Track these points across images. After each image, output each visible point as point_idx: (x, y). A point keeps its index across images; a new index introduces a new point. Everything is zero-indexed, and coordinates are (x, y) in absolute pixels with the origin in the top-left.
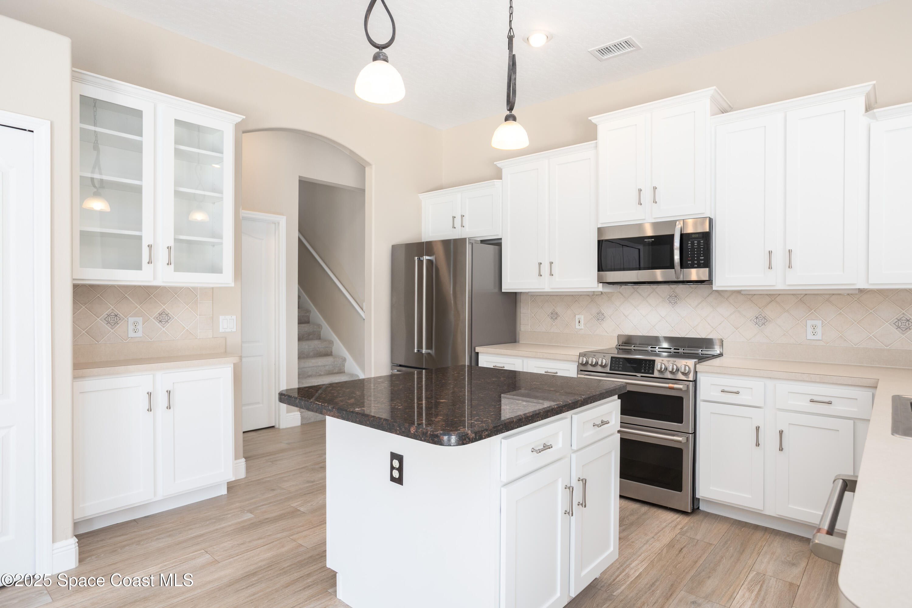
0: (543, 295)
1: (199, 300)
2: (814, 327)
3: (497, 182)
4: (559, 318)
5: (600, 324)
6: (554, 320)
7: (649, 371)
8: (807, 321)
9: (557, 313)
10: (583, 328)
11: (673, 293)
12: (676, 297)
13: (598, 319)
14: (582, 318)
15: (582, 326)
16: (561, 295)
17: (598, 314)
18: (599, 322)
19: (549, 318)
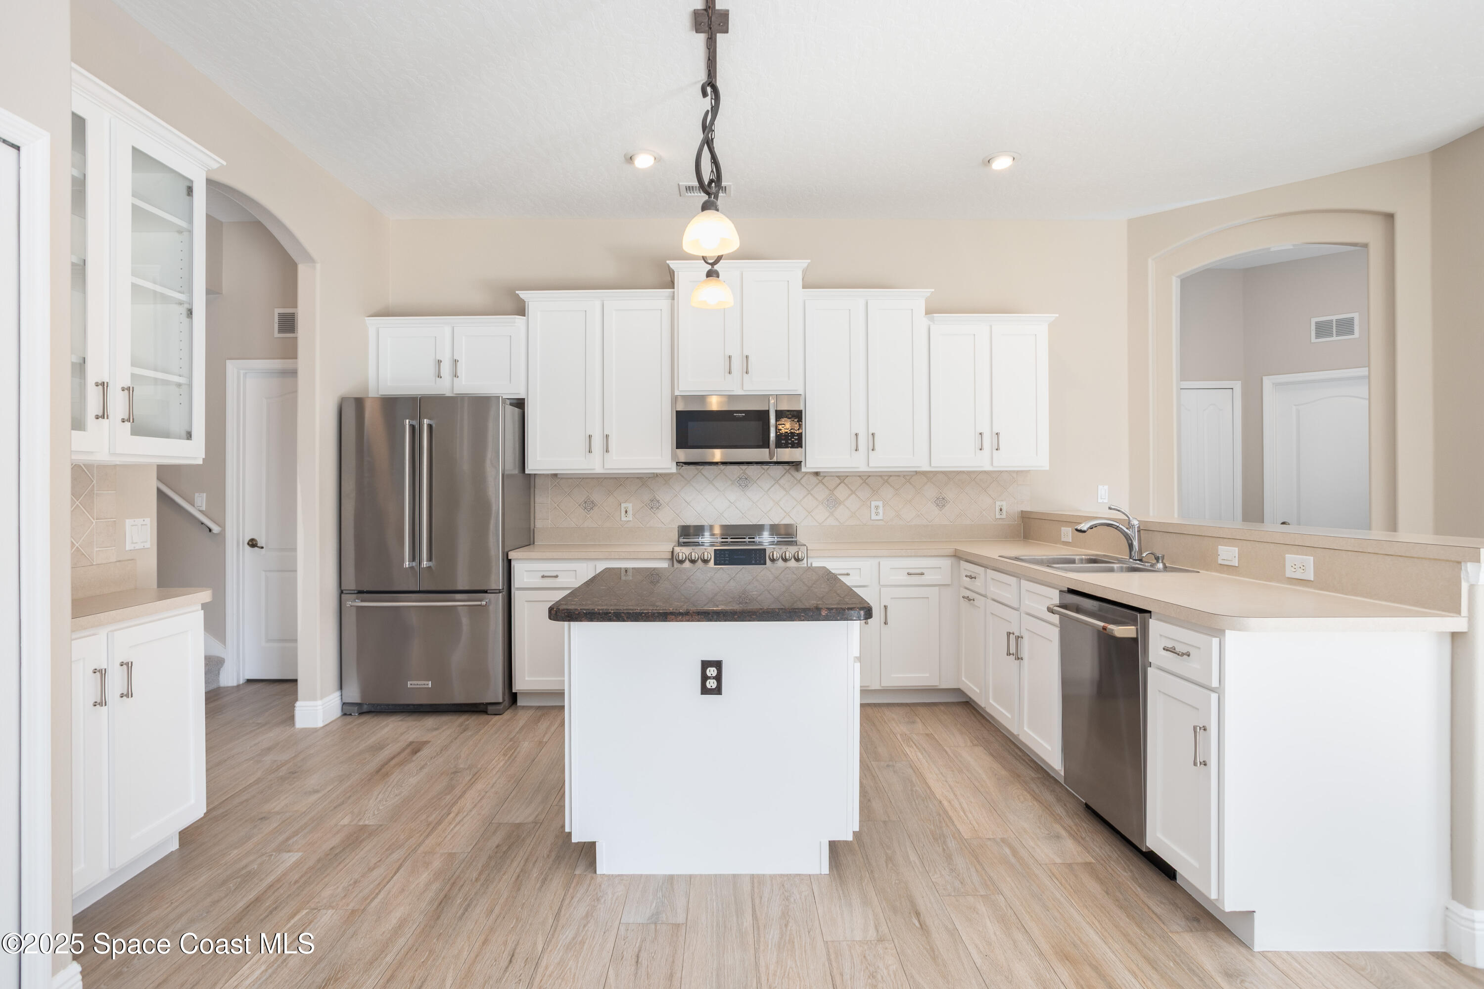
0: (571, 478)
1: (95, 489)
2: (877, 507)
3: (519, 319)
4: (596, 509)
5: (654, 513)
6: (589, 511)
7: (760, 561)
8: (872, 502)
9: (592, 502)
10: (631, 519)
11: (743, 474)
12: (746, 479)
13: (652, 508)
14: (629, 506)
15: (630, 517)
16: (598, 478)
17: (652, 501)
18: (653, 511)
19: (581, 508)
